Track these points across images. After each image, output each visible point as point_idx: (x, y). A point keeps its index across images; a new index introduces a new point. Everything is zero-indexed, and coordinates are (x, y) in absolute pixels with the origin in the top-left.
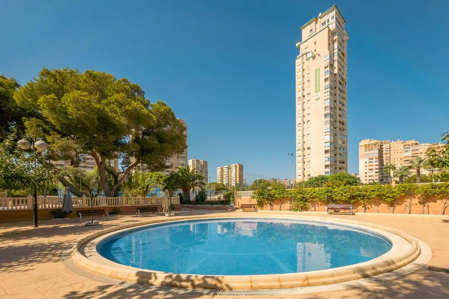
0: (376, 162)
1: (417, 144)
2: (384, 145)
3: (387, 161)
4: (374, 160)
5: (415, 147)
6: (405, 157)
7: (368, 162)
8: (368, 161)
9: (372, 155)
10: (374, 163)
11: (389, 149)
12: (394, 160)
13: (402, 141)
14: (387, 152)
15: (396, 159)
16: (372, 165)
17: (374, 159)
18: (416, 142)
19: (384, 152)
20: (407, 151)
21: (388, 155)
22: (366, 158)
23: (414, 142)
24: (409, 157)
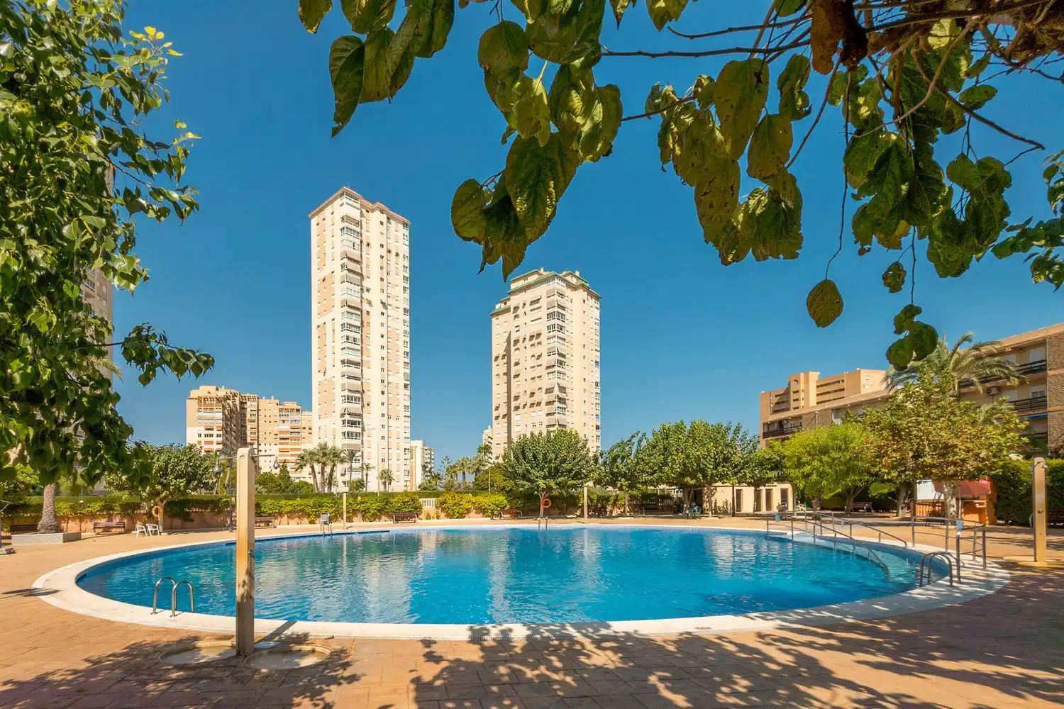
0: (218, 436)
1: (298, 410)
2: (249, 403)
3: (253, 435)
4: (215, 432)
5: (295, 416)
6: (281, 432)
7: (203, 435)
8: (203, 432)
9: (212, 421)
10: (215, 439)
11: (256, 413)
12: (265, 436)
13: (277, 401)
14: (253, 418)
15: (268, 433)
16: (211, 443)
17: (215, 429)
18: (299, 407)
19: (248, 416)
20: (284, 421)
21: (255, 425)
22: (200, 426)
23: (295, 406)
24: (286, 432)
